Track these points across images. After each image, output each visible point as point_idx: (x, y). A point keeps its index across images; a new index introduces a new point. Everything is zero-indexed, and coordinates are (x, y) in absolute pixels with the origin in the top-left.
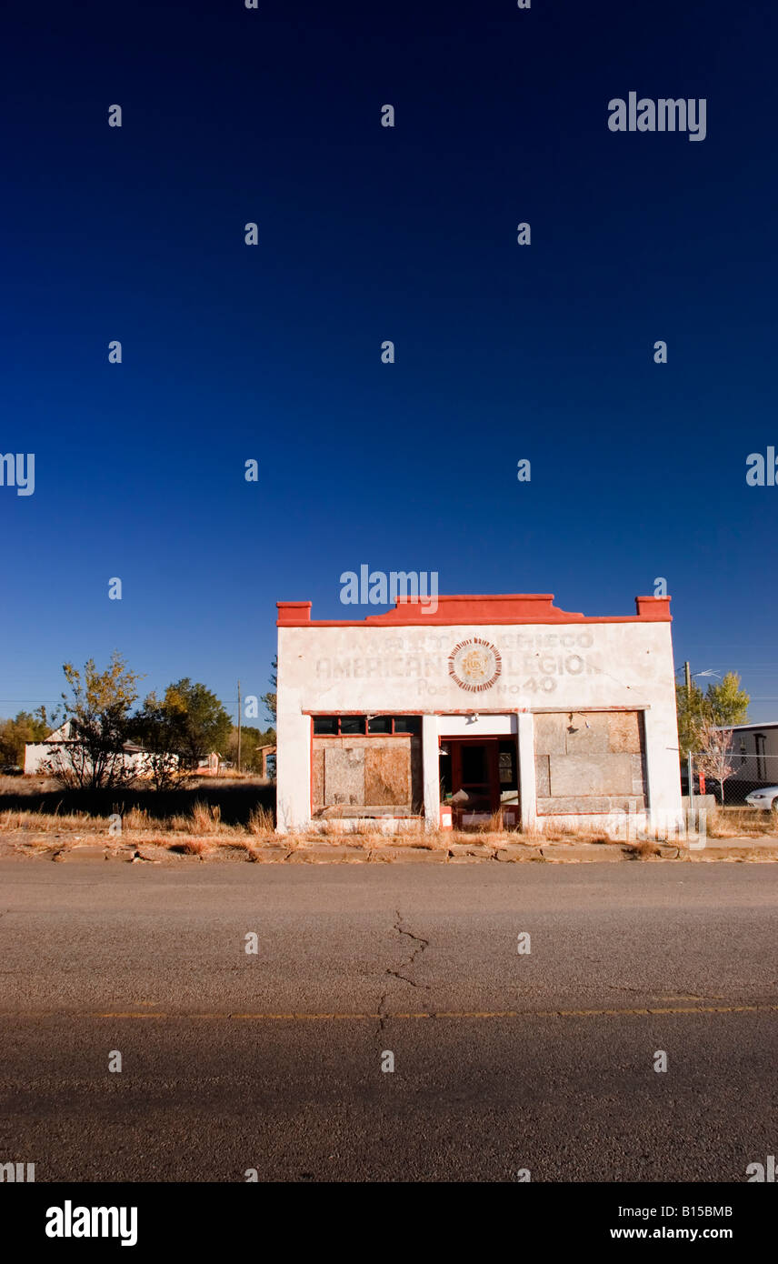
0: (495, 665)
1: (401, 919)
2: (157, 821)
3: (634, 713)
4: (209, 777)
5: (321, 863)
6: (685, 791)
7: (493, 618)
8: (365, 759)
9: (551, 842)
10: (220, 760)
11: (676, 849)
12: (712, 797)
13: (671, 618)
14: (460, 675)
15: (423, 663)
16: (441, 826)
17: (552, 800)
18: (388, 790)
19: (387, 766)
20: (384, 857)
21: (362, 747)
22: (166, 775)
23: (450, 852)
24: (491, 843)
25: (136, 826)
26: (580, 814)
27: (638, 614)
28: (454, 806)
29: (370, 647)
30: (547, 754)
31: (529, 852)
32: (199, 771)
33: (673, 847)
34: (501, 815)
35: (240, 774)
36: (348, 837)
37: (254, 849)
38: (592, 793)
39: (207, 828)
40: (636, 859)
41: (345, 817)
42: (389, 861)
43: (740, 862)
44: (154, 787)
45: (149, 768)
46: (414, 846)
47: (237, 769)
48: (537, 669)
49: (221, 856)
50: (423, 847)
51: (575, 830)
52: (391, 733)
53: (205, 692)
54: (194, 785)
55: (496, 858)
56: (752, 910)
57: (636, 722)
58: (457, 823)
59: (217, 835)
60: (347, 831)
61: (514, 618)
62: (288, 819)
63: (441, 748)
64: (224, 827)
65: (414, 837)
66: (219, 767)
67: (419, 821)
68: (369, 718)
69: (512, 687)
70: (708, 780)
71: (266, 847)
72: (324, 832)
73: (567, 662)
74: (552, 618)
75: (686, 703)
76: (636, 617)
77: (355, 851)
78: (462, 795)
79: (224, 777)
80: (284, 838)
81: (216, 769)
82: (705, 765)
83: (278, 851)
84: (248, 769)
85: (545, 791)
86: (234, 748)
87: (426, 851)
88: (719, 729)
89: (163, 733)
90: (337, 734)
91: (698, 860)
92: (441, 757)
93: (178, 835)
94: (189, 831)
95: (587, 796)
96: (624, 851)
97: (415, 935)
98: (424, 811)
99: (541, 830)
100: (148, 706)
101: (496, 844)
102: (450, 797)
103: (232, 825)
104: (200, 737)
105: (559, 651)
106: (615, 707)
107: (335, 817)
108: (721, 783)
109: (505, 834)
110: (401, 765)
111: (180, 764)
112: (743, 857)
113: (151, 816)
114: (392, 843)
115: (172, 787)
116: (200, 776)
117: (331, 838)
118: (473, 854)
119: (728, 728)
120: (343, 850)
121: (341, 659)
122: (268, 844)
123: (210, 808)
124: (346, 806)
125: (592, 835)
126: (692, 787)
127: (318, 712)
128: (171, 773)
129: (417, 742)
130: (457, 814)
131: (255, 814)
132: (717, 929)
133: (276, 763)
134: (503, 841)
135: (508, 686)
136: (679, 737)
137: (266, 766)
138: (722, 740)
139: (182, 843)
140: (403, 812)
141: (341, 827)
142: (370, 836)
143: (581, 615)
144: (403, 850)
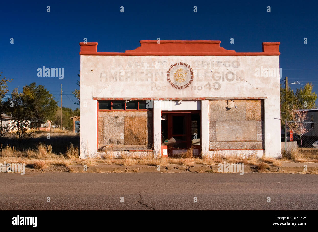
0: (190, 76)
1: (142, 198)
2: (19, 153)
3: (259, 101)
4: (46, 132)
5: (102, 172)
6: (283, 140)
7: (189, 52)
8: (125, 122)
9: (216, 163)
10: (52, 124)
11: (278, 167)
12: (296, 143)
13: (280, 53)
14: (172, 80)
15: (154, 74)
16: (162, 155)
17: (217, 143)
18: (136, 137)
19: (135, 125)
20: (134, 170)
21: (123, 116)
22: (24, 130)
23: (166, 167)
24: (186, 163)
25: (9, 155)
26: (230, 150)
27: (263, 51)
28: (168, 145)
29: (127, 66)
30: (215, 120)
31: (205, 168)
32: (41, 129)
33: (276, 166)
34: (192, 150)
35: (62, 131)
36: (116, 160)
37: (69, 166)
38: (237, 140)
39: (45, 156)
40: (258, 172)
41: (114, 151)
42: (136, 172)
43: (308, 174)
44: (18, 137)
45: (15, 126)
46: (148, 165)
47: (60, 128)
48: (211, 78)
49: (52, 169)
50: (153, 165)
51: (228, 157)
52: (138, 109)
53: (44, 90)
54: (38, 136)
55: (189, 171)
56: (313, 196)
57: (260, 105)
58: (170, 154)
59: (50, 159)
60: (116, 158)
61: (200, 52)
62: (85, 152)
63: (162, 117)
64: (54, 155)
65: (148, 160)
66: (51, 128)
67: (151, 153)
68: (127, 101)
69: (198, 87)
70: (294, 135)
71: (75, 165)
72: (104, 158)
73: (226, 75)
74: (220, 53)
75: (285, 97)
76: (262, 53)
77: (119, 166)
78: (173, 140)
79: (54, 132)
80: (84, 161)
81: (50, 128)
82: (293, 128)
83: (81, 167)
84: (66, 128)
85: (214, 139)
86: (59, 118)
87: (154, 167)
88: (301, 111)
89: (22, 109)
90: (110, 109)
91: (287, 173)
92: (162, 121)
93: (31, 159)
94: (36, 157)
95: (234, 141)
96: (251, 167)
97: (149, 205)
98: (153, 148)
99: (211, 157)
100: (14, 95)
101: (189, 164)
102: (167, 141)
103: (57, 154)
104: (41, 112)
105: (223, 69)
106: (250, 98)
107: (109, 150)
108: (301, 136)
109: (193, 159)
110: (142, 125)
111: (31, 124)
112: (310, 171)
113: (17, 150)
114: (138, 163)
115: (27, 136)
116: (42, 132)
117: (108, 161)
118: (177, 169)
119: (305, 110)
120: (113, 166)
121: (113, 72)
122: (76, 164)
123: (47, 146)
124: (115, 145)
125: (236, 160)
126: (286, 138)
127: (101, 98)
128: (26, 130)
129: (151, 114)
130: (170, 149)
131: (69, 149)
132: (295, 204)
133: (80, 124)
134: (192, 163)
135: (196, 87)
136: (281, 114)
137: (75, 126)
138: (302, 116)
139: (33, 163)
140: (143, 148)
141: (112, 155)
142: (127, 160)
143: (234, 51)
144: (143, 166)
